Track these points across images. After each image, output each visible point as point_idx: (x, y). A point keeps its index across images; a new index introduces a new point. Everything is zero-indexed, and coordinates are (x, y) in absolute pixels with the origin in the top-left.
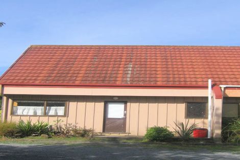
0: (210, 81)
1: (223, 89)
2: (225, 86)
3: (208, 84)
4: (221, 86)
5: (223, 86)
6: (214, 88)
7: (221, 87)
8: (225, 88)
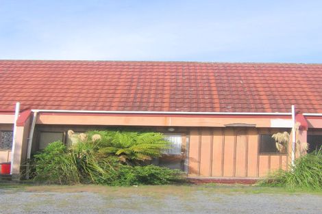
0: (18, 105)
1: (35, 115)
2: (38, 111)
3: (15, 108)
4: (33, 110)
5: (35, 111)
6: (23, 113)
7: (33, 113)
8: (39, 114)
